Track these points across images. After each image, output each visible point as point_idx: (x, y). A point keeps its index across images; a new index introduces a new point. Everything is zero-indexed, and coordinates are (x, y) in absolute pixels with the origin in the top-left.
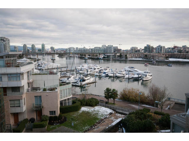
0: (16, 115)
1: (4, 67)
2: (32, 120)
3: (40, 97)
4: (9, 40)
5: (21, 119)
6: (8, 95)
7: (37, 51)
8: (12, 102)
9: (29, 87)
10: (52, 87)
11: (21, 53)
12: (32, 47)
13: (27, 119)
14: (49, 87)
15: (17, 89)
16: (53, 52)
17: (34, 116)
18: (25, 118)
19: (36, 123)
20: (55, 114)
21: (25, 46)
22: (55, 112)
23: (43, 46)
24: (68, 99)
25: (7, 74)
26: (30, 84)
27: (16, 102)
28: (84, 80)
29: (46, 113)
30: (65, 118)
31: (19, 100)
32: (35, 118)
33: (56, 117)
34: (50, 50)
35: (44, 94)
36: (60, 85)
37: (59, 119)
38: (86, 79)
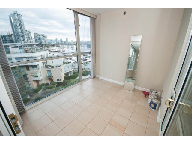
0: (37, 82)
1: (24, 53)
2: (48, 84)
3: (50, 71)
4: (46, 36)
5: (40, 83)
6: (30, 70)
7: (64, 43)
8: (32, 74)
9: (44, 65)
10: (58, 65)
11: (55, 43)
12: (61, 40)
13: (44, 84)
14: (56, 65)
15: (35, 67)
16: (73, 43)
17: (49, 82)
18: (43, 83)
19: (50, 86)
20: (60, 81)
21: (56, 39)
22: (60, 79)
23: (67, 39)
24: (70, 72)
25: (26, 58)
26: (44, 63)
27: (35, 74)
28: (86, 60)
29: (55, 80)
30: (67, 83)
31: (37, 73)
32: (49, 83)
33: (61, 82)
34: (71, 42)
35: (52, 70)
36: (64, 64)
37: (63, 84)
38: (87, 59)
